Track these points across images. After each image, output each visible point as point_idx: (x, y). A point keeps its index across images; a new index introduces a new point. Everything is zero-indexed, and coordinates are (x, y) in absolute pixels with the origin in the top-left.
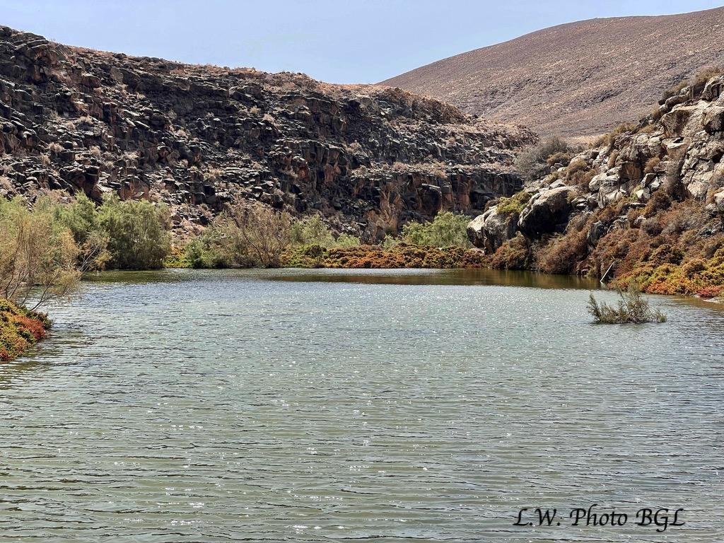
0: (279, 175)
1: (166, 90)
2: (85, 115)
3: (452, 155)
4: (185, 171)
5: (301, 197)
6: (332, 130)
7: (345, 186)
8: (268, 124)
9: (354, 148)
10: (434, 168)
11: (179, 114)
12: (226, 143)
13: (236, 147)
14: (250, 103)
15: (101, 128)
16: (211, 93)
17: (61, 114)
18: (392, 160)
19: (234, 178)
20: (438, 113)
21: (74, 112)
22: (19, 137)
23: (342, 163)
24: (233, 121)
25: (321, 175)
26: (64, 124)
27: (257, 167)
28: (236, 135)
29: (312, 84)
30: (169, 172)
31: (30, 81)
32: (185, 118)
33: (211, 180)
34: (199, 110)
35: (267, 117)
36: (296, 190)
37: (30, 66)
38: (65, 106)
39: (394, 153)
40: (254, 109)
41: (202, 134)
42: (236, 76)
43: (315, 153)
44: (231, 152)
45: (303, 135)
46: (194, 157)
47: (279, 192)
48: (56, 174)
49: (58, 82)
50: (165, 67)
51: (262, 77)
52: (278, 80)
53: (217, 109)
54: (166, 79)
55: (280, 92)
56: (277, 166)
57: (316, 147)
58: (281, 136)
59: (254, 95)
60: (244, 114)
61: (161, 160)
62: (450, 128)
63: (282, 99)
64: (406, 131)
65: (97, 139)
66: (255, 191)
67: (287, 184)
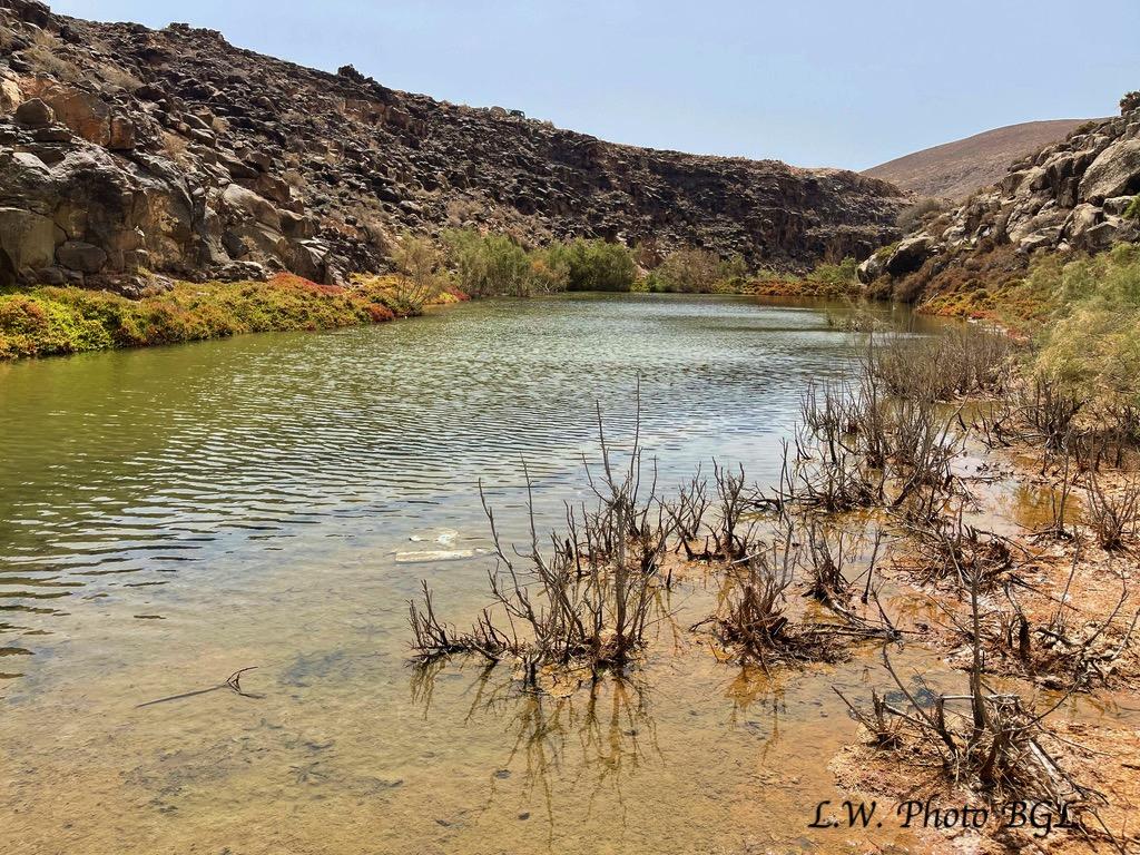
0: (752, 232)
1: (677, 173)
2: (617, 189)
3: (887, 220)
4: (684, 229)
5: (767, 249)
6: (794, 200)
7: (800, 241)
8: (746, 195)
9: (810, 214)
10: (868, 229)
11: (685, 190)
12: (716, 210)
13: (723, 212)
14: (737, 182)
15: (626, 198)
16: (709, 174)
17: (601, 189)
18: (837, 223)
19: (719, 234)
20: (880, 189)
21: (610, 188)
22: (568, 203)
23: (800, 224)
24: (722, 194)
25: (783, 233)
26: (601, 196)
27: (737, 227)
28: (724, 204)
29: (785, 168)
30: (672, 229)
31: (583, 167)
32: (690, 193)
33: (702, 236)
34: (699, 186)
35: (748, 191)
36: (763, 243)
37: (584, 156)
38: (605, 184)
39: (841, 217)
40: (739, 186)
41: (700, 204)
42: (728, 163)
43: (780, 218)
44: (719, 217)
45: (772, 204)
46: (691, 219)
47: (750, 244)
48: (590, 229)
49: (601, 167)
50: (678, 157)
51: (748, 163)
52: (760, 165)
53: (711, 185)
54: (678, 165)
55: (759, 174)
56: (751, 226)
57: (781, 213)
58: (756, 204)
59: (740, 176)
60: (732, 189)
61: (668, 221)
62: (888, 200)
63: (760, 179)
64: (850, 202)
65: (623, 206)
66: (733, 243)
67: (757, 239)
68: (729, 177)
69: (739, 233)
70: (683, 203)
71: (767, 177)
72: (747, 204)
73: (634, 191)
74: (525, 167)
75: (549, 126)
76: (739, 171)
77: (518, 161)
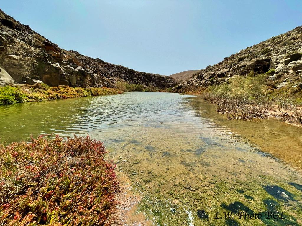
1: (145, 75)
3: (173, 83)
4: (147, 83)
6: (161, 80)
7: (162, 85)
9: (163, 81)
10: (171, 84)
13: (152, 81)
19: (151, 84)
20: (172, 78)
21: (137, 77)
23: (162, 83)
24: (152, 78)
25: (160, 84)
27: (154, 83)
29: (159, 75)
31: (133, 74)
32: (147, 78)
33: (149, 84)
38: (136, 77)
39: (167, 82)
40: (154, 77)
41: (149, 80)
49: (135, 74)
50: (145, 73)
53: (150, 77)
56: (156, 83)
57: (159, 81)
61: (145, 82)
62: (173, 80)
64: (168, 80)
65: (138, 80)
67: (156, 85)
68: (152, 76)
69: (154, 84)
70: (146, 80)
71: (157, 76)
72: (155, 80)
73: (140, 78)
74: (125, 74)
75: (127, 68)
76: (153, 75)
77: (124, 73)
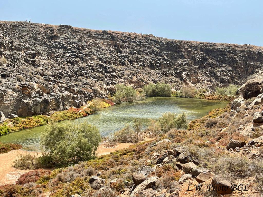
0: (235, 70)
1: (211, 51)
2: (186, 59)
4: (210, 70)
5: (240, 76)
6: (253, 59)
8: (234, 58)
9: (258, 64)
11: (213, 56)
12: (223, 62)
13: (226, 64)
14: (231, 53)
15: (189, 61)
16: (221, 51)
17: (181, 59)
19: (223, 71)
21: (184, 58)
22: (167, 65)
23: (253, 67)
24: (226, 58)
25: (247, 70)
26: (181, 61)
27: (230, 68)
28: (226, 61)
30: (205, 70)
31: (176, 52)
32: (214, 57)
33: (216, 72)
34: (218, 55)
36: (239, 74)
37: (176, 49)
38: (182, 57)
40: (232, 55)
41: (218, 61)
42: (230, 46)
43: (246, 65)
44: (224, 65)
45: (244, 60)
46: (213, 66)
47: (234, 74)
48: (174, 72)
49: (182, 52)
50: (211, 45)
51: (238, 46)
53: (222, 55)
54: (211, 48)
55: (241, 50)
56: (235, 68)
57: (247, 63)
58: (238, 61)
60: (229, 56)
61: (205, 67)
63: (240, 52)
65: (187, 64)
66: (227, 74)
67: (237, 72)
68: (229, 52)
69: (230, 71)
70: (210, 61)
71: (243, 52)
72: (234, 61)
73: (193, 58)
76: (232, 50)
